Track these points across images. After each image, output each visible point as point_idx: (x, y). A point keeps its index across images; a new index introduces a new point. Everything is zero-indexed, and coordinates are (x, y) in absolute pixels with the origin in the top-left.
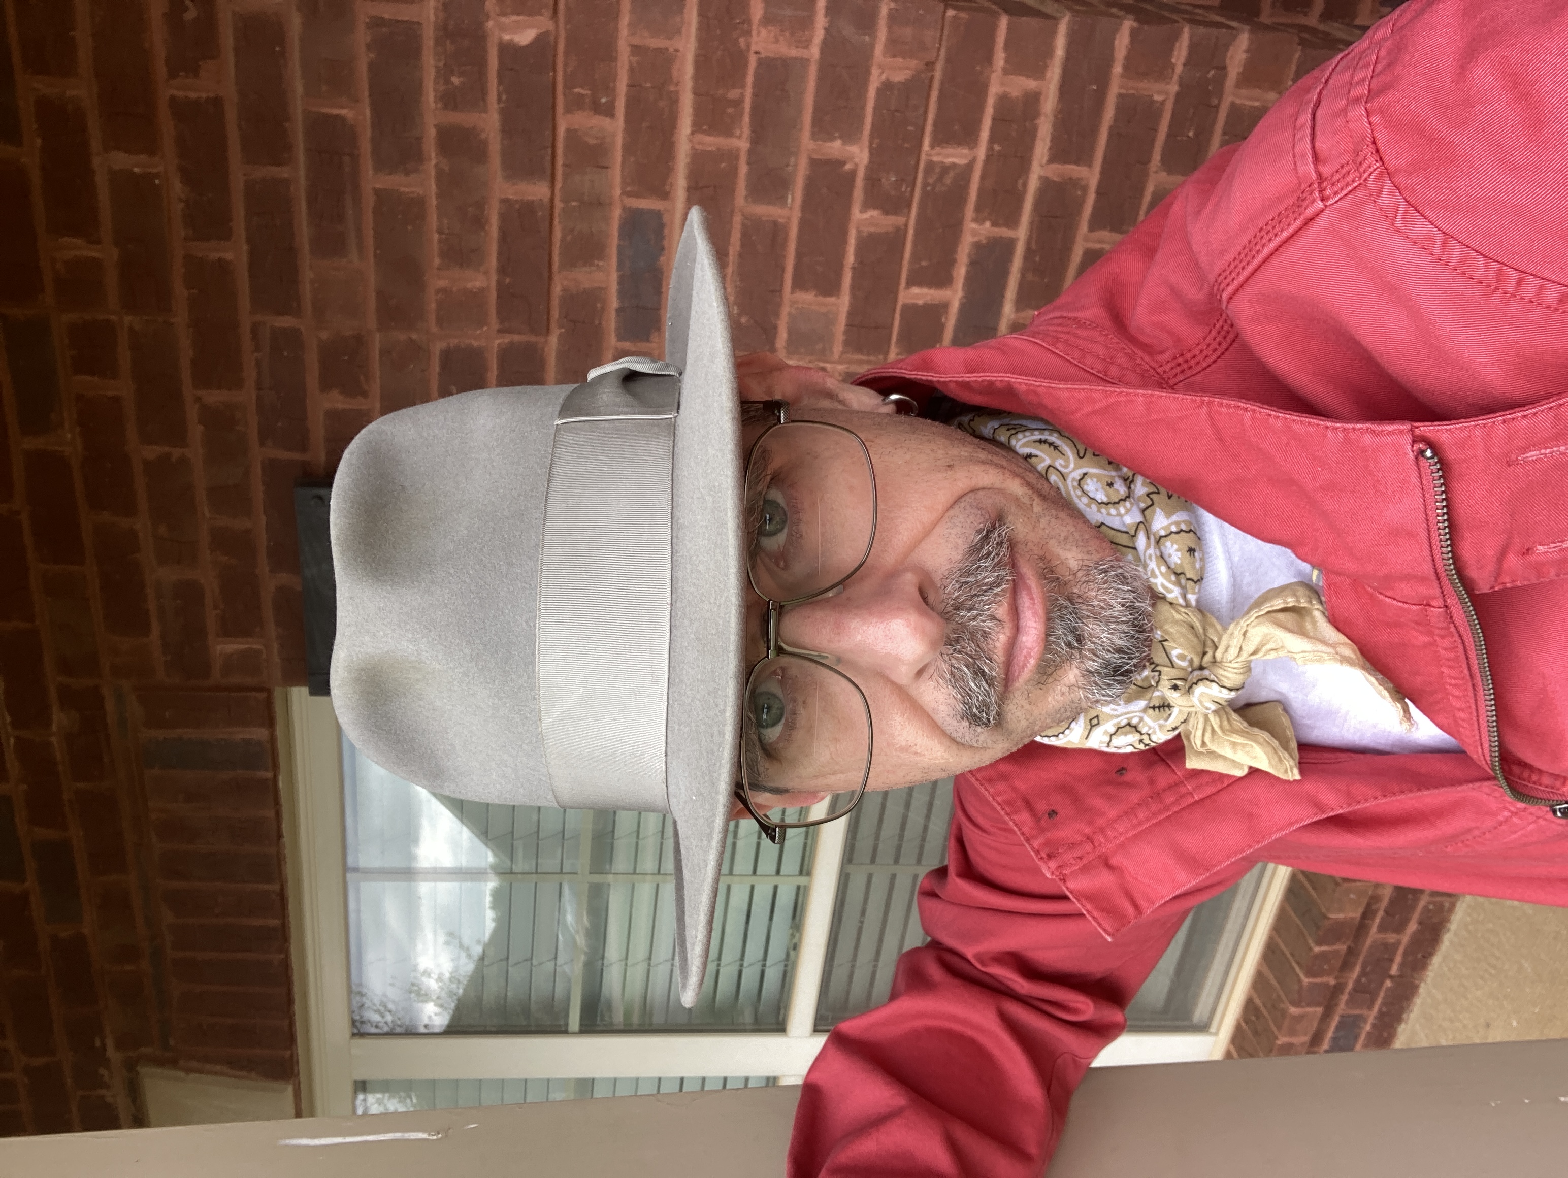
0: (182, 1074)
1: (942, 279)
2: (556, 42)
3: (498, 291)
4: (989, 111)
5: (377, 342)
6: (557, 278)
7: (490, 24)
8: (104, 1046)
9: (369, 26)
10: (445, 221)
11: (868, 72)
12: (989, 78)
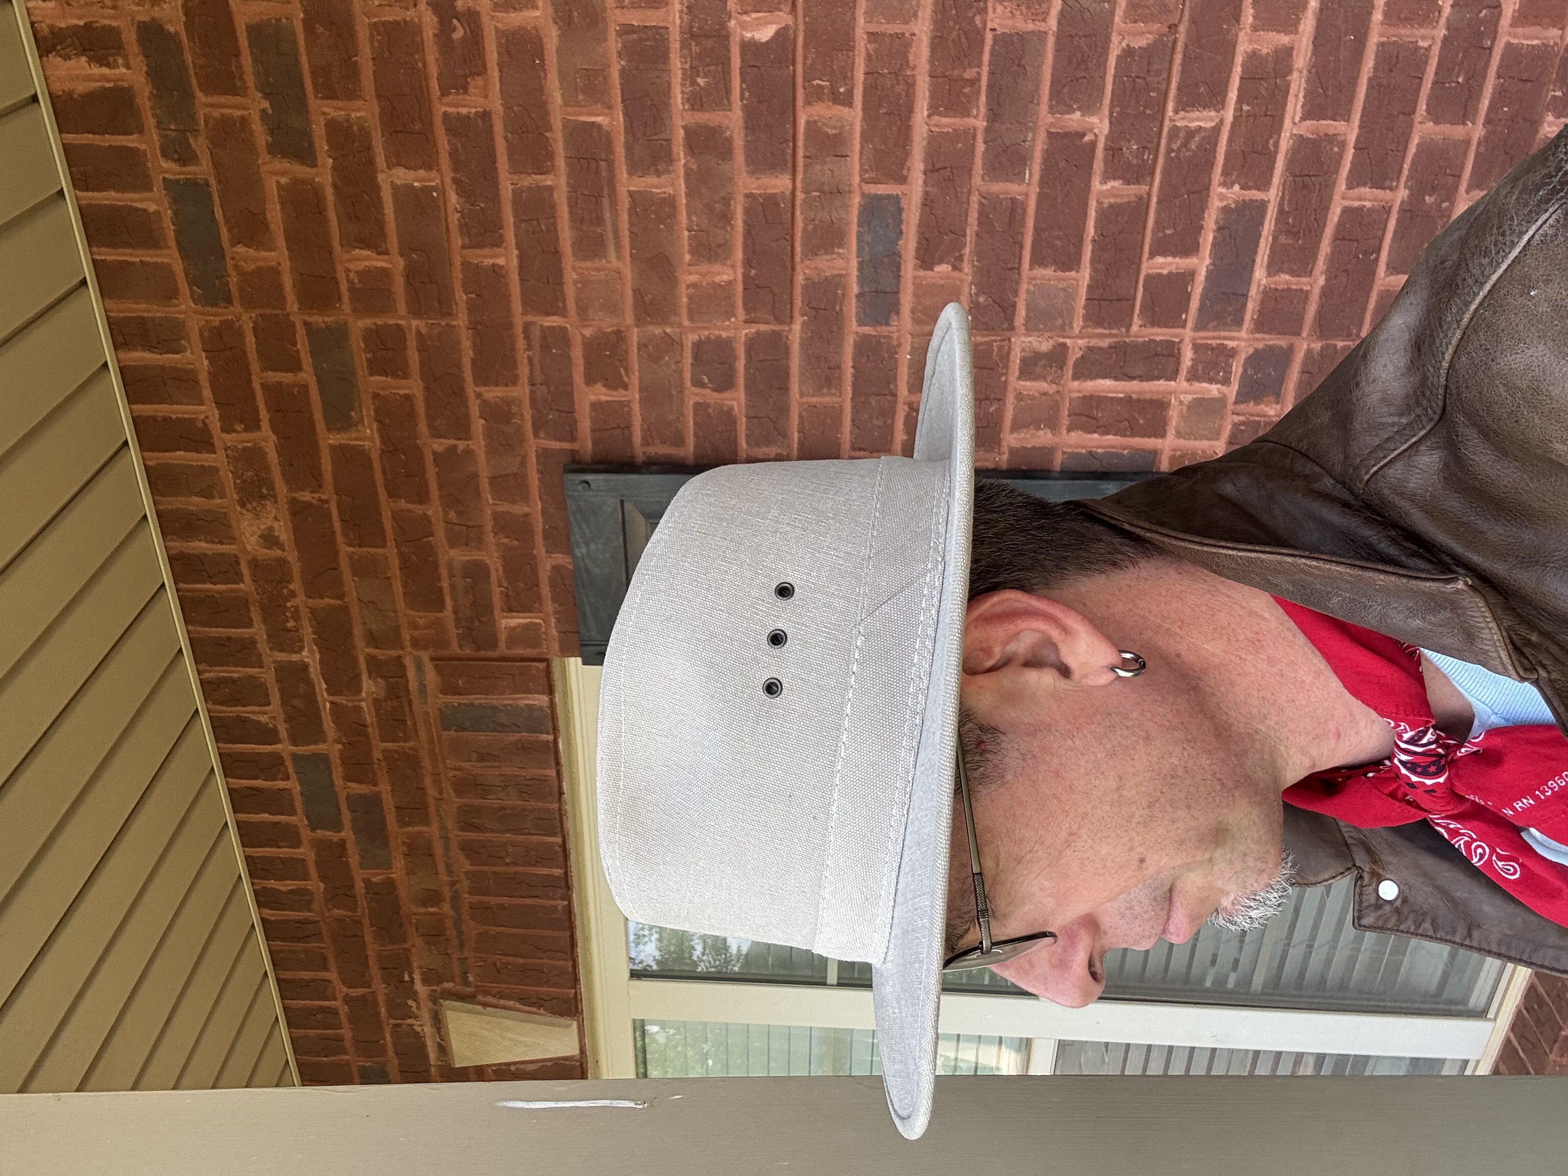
0: (479, 1008)
1: (1190, 248)
2: (795, 37)
3: (744, 284)
4: (1237, 70)
5: (635, 336)
6: (799, 268)
7: (733, 23)
8: (412, 980)
9: (619, 34)
10: (694, 219)
11: (1108, 41)
12: (1237, 36)
